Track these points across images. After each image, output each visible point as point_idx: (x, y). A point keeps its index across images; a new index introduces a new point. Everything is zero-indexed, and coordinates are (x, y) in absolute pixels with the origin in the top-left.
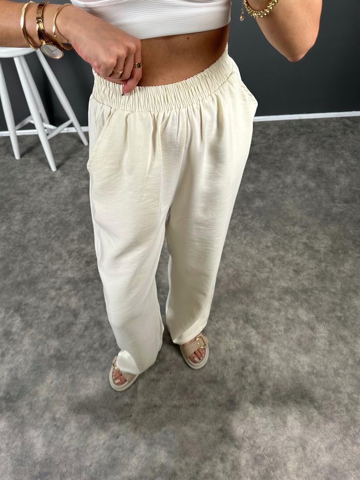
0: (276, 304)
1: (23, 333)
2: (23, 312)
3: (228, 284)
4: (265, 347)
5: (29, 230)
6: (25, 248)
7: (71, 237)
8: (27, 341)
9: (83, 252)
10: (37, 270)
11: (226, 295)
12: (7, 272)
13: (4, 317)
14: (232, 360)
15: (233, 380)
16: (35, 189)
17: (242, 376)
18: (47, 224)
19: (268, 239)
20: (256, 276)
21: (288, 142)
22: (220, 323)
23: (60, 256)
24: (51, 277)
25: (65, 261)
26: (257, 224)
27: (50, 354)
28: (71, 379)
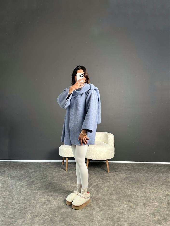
0: (140, 199)
1: (53, 201)
2: (53, 197)
3: (123, 194)
4: (136, 207)
5: (53, 180)
6: (52, 184)
7: (68, 182)
8: (55, 202)
9: (72, 186)
10: (57, 189)
11: (122, 197)
12: (47, 188)
13: (47, 197)
14: (125, 209)
15: (126, 213)
16: (55, 173)
17: (129, 212)
18: (59, 179)
19: (136, 186)
20: (132, 193)
21: (140, 168)
22: (121, 202)
23: (65, 186)
24: (62, 190)
25: (66, 187)
26: (132, 183)
27: (63, 205)
28: (70, 210)
